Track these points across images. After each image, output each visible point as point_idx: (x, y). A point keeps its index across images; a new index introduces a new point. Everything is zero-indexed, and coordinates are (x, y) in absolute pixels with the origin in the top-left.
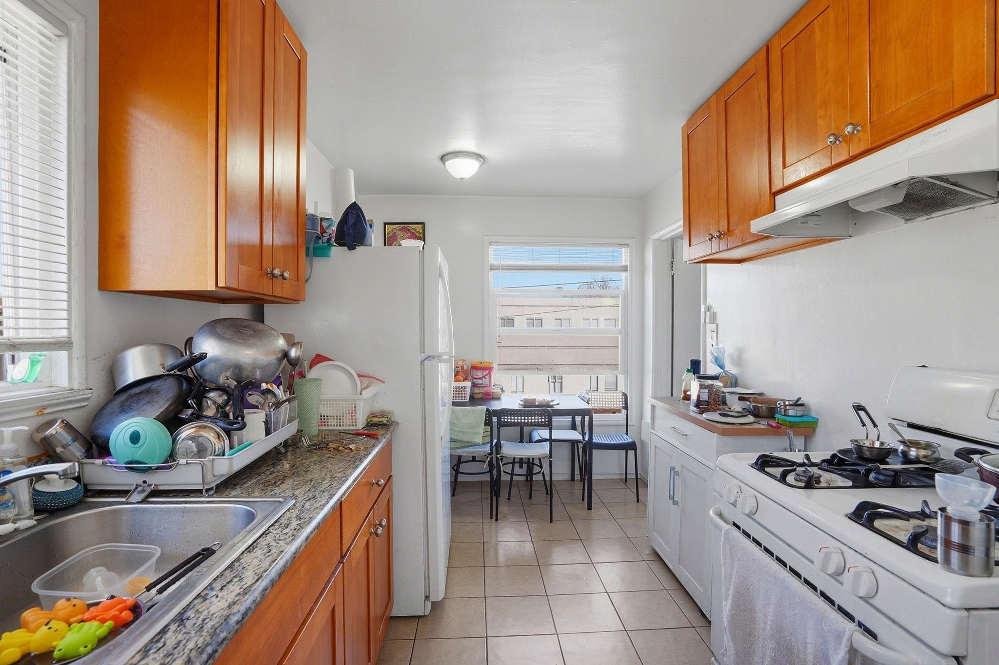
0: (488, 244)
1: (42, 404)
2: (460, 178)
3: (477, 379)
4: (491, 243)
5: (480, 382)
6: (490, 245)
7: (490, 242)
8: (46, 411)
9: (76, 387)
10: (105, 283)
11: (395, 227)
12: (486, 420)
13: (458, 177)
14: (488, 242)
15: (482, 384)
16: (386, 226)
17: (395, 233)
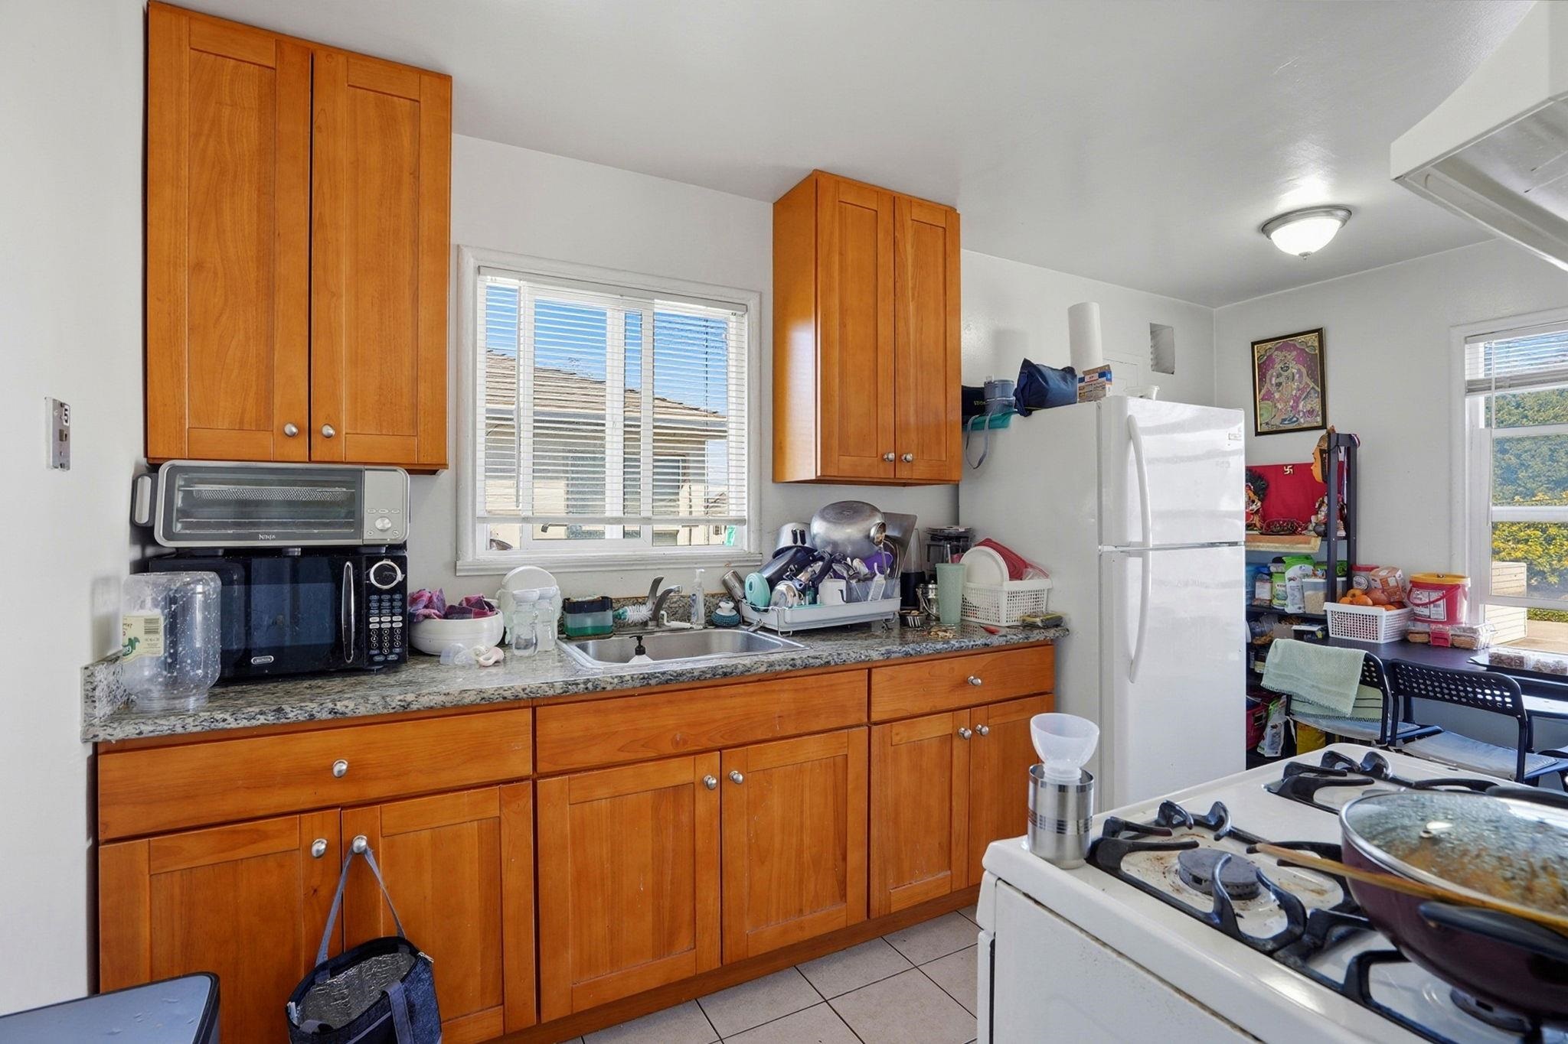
0: (1463, 341)
1: (730, 560)
2: (1300, 255)
3: (1418, 605)
4: (1468, 339)
5: (1424, 611)
6: (1466, 343)
7: (1466, 338)
8: (732, 565)
9: (752, 551)
10: (777, 477)
11: (1270, 346)
12: (1363, 675)
13: (1296, 253)
14: (1463, 338)
15: (1429, 617)
16: (1256, 347)
17: (1271, 355)
